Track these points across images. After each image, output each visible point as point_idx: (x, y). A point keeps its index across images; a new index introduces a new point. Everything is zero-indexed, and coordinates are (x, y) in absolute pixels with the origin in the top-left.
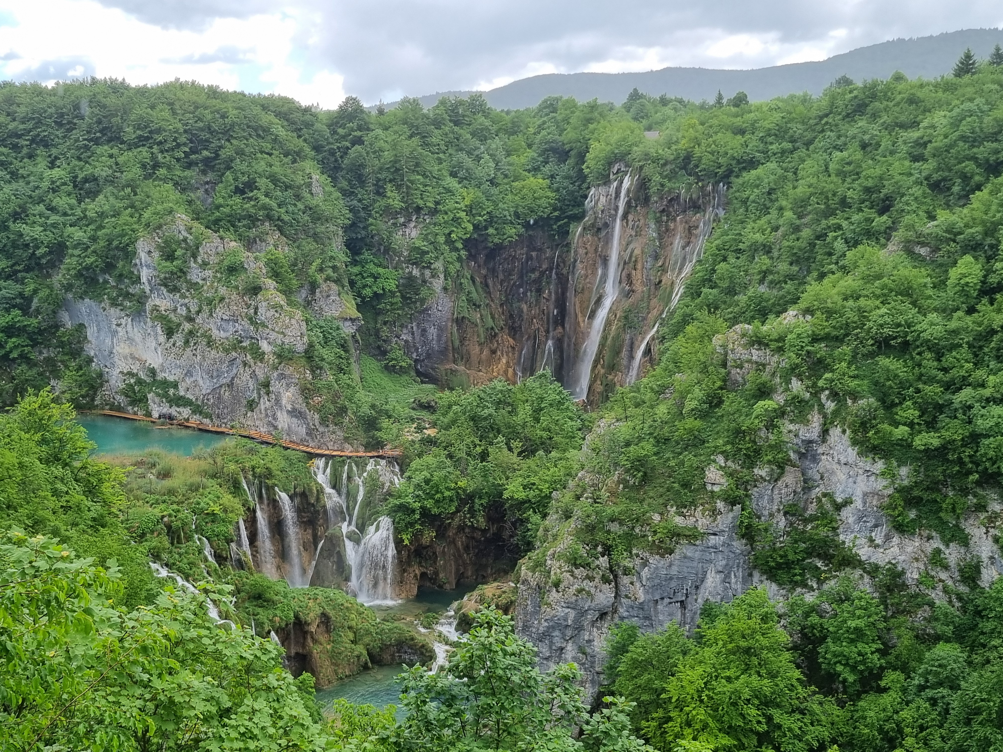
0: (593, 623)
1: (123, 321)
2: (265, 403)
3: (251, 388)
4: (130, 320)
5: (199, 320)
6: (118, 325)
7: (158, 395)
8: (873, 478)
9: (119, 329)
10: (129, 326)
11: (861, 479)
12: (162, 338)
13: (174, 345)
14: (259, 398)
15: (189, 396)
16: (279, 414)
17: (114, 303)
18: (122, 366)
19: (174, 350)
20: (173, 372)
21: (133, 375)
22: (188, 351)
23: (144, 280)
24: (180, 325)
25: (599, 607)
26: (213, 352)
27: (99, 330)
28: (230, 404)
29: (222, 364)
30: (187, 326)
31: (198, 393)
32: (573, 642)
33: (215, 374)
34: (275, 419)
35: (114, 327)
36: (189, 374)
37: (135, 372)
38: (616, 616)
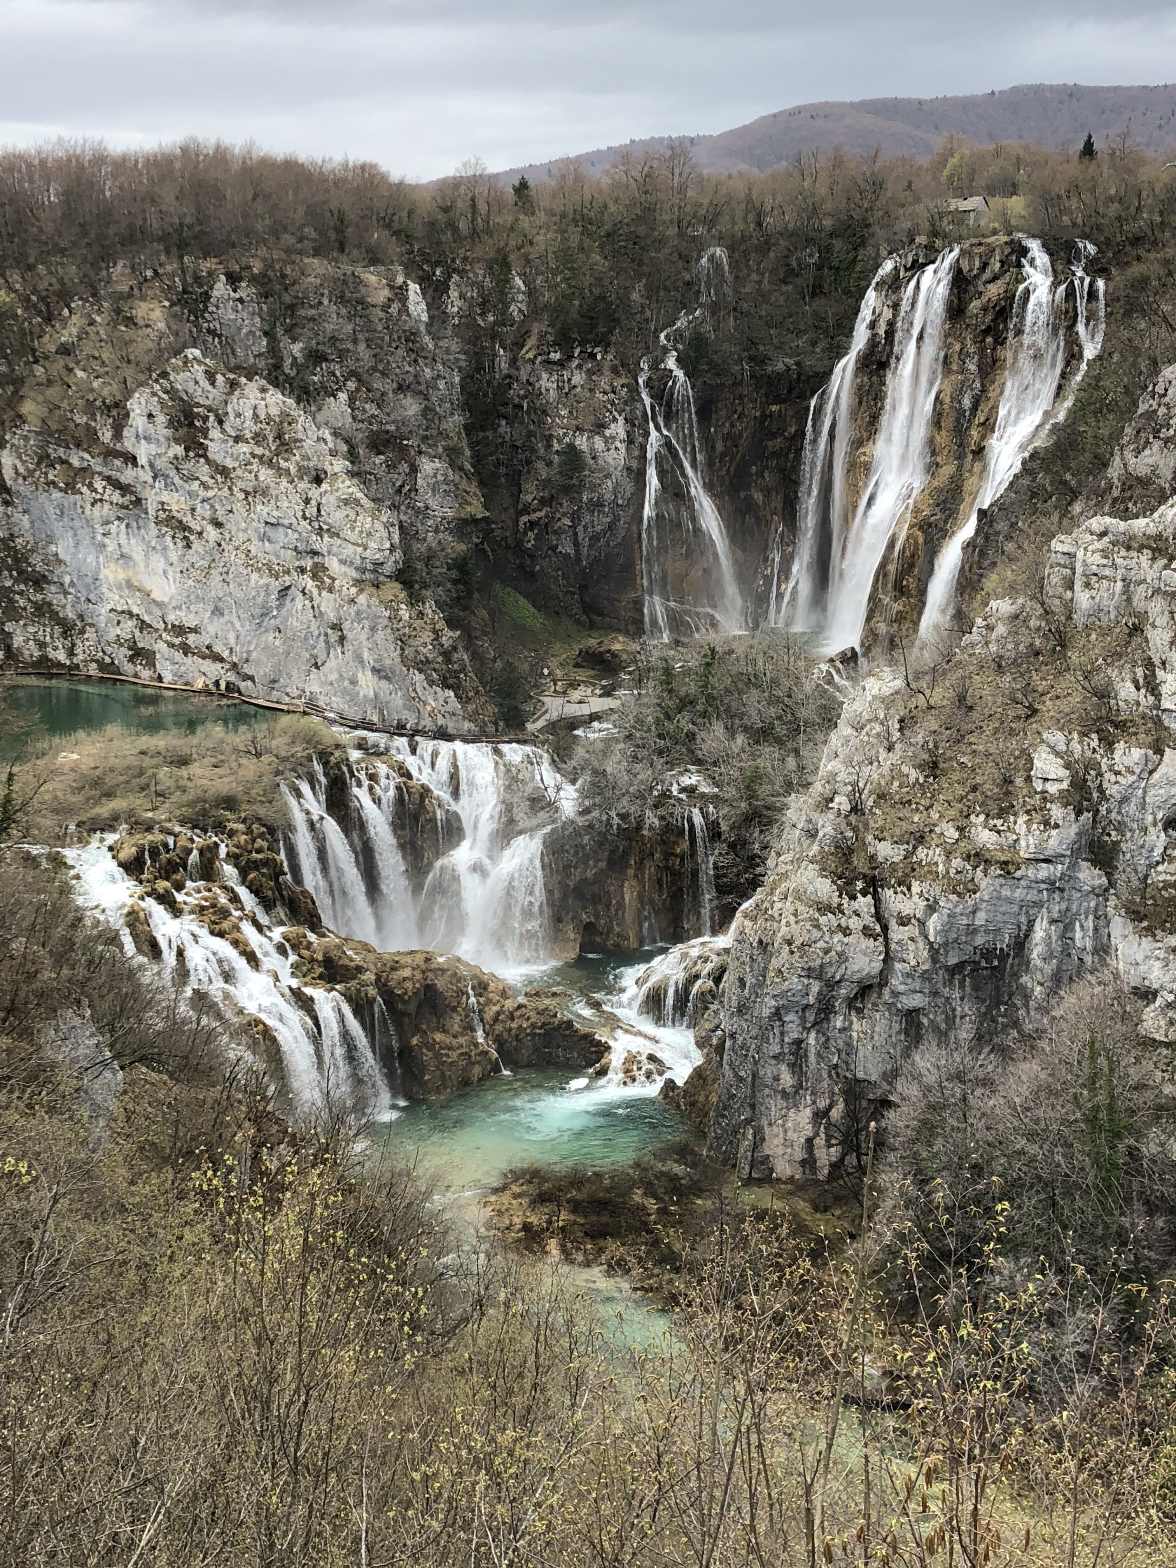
0: (850, 1003)
2: (337, 657)
3: (316, 633)
4: (123, 526)
5: (230, 525)
6: (106, 535)
7: (171, 645)
9: (108, 541)
10: (123, 536)
12: (174, 555)
13: (193, 565)
14: (328, 648)
15: (217, 646)
16: (360, 675)
17: (98, 500)
18: (115, 600)
19: (193, 573)
20: (192, 611)
21: (131, 614)
22: (216, 577)
23: (142, 460)
24: (200, 534)
25: (858, 975)
26: (254, 576)
27: (77, 545)
28: (282, 658)
29: (268, 595)
30: (212, 533)
31: (232, 641)
32: (818, 1032)
33: (258, 611)
34: (354, 682)
35: (99, 537)
36: (217, 611)
37: (135, 610)
38: (886, 991)
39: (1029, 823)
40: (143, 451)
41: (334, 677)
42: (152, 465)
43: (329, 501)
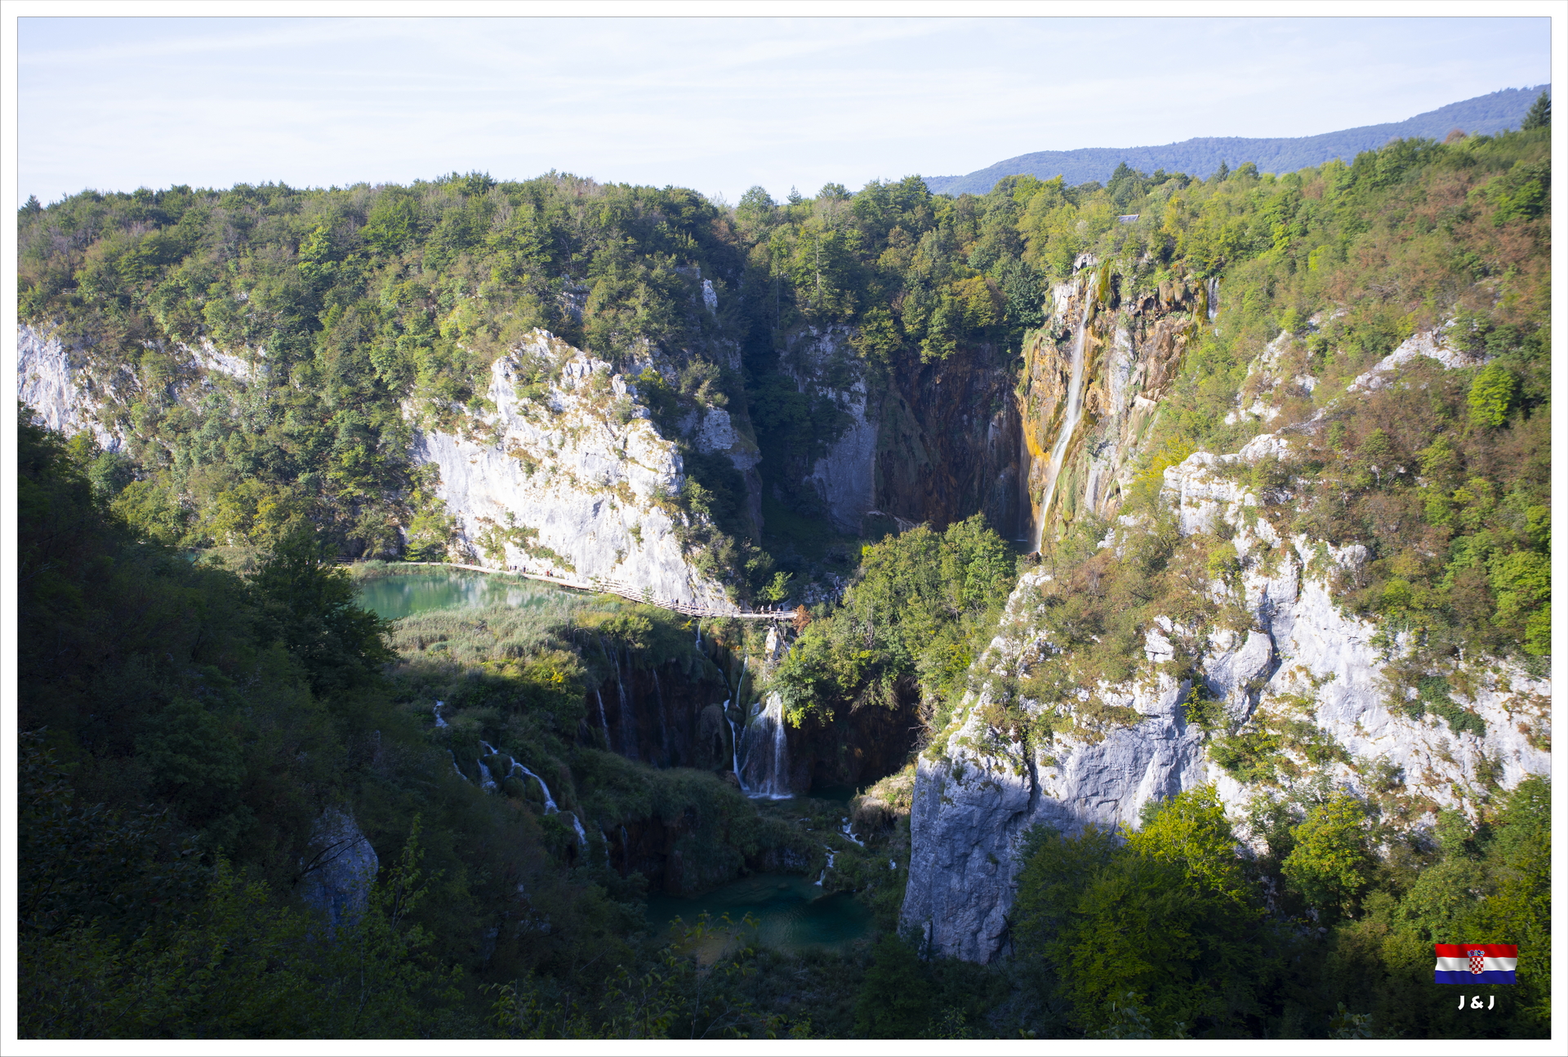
0: (1005, 826)
1: (478, 458)
2: (635, 554)
3: (620, 536)
4: (486, 456)
5: (561, 454)
6: (473, 463)
7: (516, 544)
8: (1360, 648)
9: (474, 467)
10: (485, 463)
11: (1346, 648)
12: (521, 476)
13: (534, 485)
14: (629, 548)
15: (550, 546)
16: (651, 568)
17: (469, 437)
18: (478, 510)
19: (534, 490)
20: (533, 518)
21: (490, 521)
22: (550, 493)
23: (501, 408)
24: (540, 462)
25: (1011, 804)
26: (577, 493)
27: (453, 468)
28: (595, 554)
29: (586, 508)
30: (548, 462)
31: (560, 542)
32: (982, 847)
33: (578, 520)
34: (647, 573)
35: (469, 464)
36: (551, 519)
37: (492, 517)
38: (1033, 817)
39: (1143, 688)
40: (502, 401)
41: (634, 569)
42: (507, 411)
43: (633, 438)
